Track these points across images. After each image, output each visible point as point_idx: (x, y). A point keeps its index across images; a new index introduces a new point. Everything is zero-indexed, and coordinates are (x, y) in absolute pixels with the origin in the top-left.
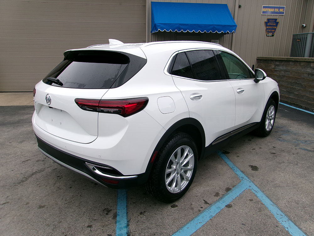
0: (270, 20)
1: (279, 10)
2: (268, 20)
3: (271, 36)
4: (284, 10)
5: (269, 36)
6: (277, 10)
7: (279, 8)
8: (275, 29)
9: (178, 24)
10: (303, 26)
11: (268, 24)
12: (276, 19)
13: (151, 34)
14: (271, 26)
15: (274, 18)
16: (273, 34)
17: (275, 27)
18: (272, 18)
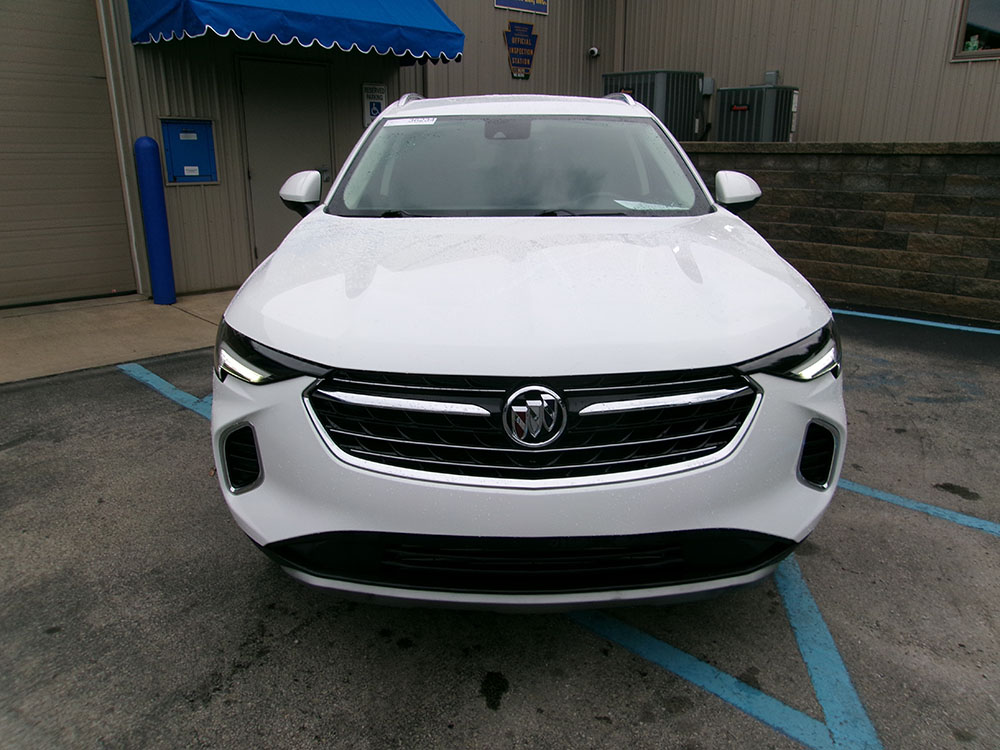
0: (518, 29)
2: (512, 25)
3: (522, 78)
5: (518, 78)
8: (531, 58)
9: (280, 11)
10: (593, 52)
11: (514, 40)
12: (530, 27)
13: (131, 46)
14: (519, 45)
15: (525, 22)
16: (527, 71)
17: (529, 52)
18: (520, 22)
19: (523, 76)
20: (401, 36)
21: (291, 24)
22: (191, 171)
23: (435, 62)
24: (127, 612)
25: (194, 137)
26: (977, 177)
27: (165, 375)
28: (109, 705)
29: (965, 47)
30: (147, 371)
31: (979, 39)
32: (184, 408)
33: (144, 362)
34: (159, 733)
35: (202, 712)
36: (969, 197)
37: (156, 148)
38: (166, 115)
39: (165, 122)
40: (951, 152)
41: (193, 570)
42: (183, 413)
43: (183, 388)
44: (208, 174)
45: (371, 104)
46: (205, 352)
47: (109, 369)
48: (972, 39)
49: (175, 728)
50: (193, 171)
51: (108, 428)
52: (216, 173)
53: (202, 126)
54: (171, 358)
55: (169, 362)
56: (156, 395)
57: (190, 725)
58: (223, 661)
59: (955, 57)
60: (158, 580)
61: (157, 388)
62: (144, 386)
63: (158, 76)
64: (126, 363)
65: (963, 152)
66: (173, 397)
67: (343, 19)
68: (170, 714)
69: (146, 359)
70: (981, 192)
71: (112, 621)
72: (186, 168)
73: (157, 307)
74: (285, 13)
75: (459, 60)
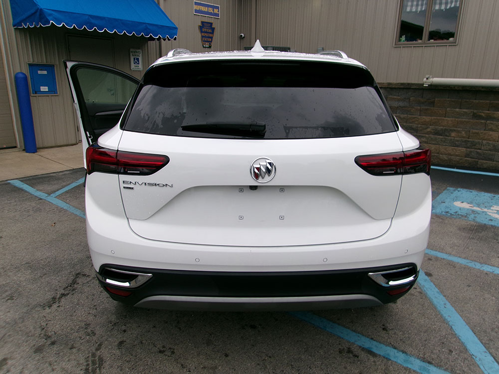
0: (205, 24)
1: (213, 10)
2: (202, 22)
3: (208, 48)
4: (219, 11)
5: (206, 47)
6: (211, 10)
7: (214, 7)
8: (212, 38)
9: (87, 15)
10: (241, 36)
11: (203, 30)
12: (211, 24)
13: (13, 28)
14: (206, 32)
15: (208, 21)
16: (210, 44)
17: (211, 35)
18: (206, 21)
19: (208, 46)
20: (147, 28)
21: (93, 21)
22: (44, 89)
23: (165, 40)
24: (15, 278)
25: (45, 72)
26: (399, 97)
27: (32, 185)
28: (8, 310)
29: (400, 40)
30: (23, 183)
31: (406, 37)
32: (41, 199)
33: (21, 179)
34: (29, 318)
35: (48, 310)
36: (396, 106)
37: (26, 78)
38: (31, 61)
39: (30, 65)
40: (389, 87)
41: (45, 262)
42: (41, 201)
43: (41, 191)
44: (53, 91)
45: (134, 58)
46: (52, 175)
47: (3, 183)
48: (403, 37)
49: (37, 316)
50: (45, 89)
51: (3, 208)
52: (57, 90)
53: (50, 67)
54: (35, 177)
55: (33, 179)
56: (27, 194)
57: (43, 315)
58: (57, 293)
59: (395, 45)
60: (28, 266)
61: (28, 191)
62: (20, 190)
63: (27, 45)
64: (12, 180)
65: (394, 87)
66: (35, 194)
67: (119, 19)
68: (34, 311)
69: (22, 178)
70: (401, 104)
71: (8, 281)
72: (41, 87)
73: (28, 154)
74: (90, 16)
75: (175, 39)
